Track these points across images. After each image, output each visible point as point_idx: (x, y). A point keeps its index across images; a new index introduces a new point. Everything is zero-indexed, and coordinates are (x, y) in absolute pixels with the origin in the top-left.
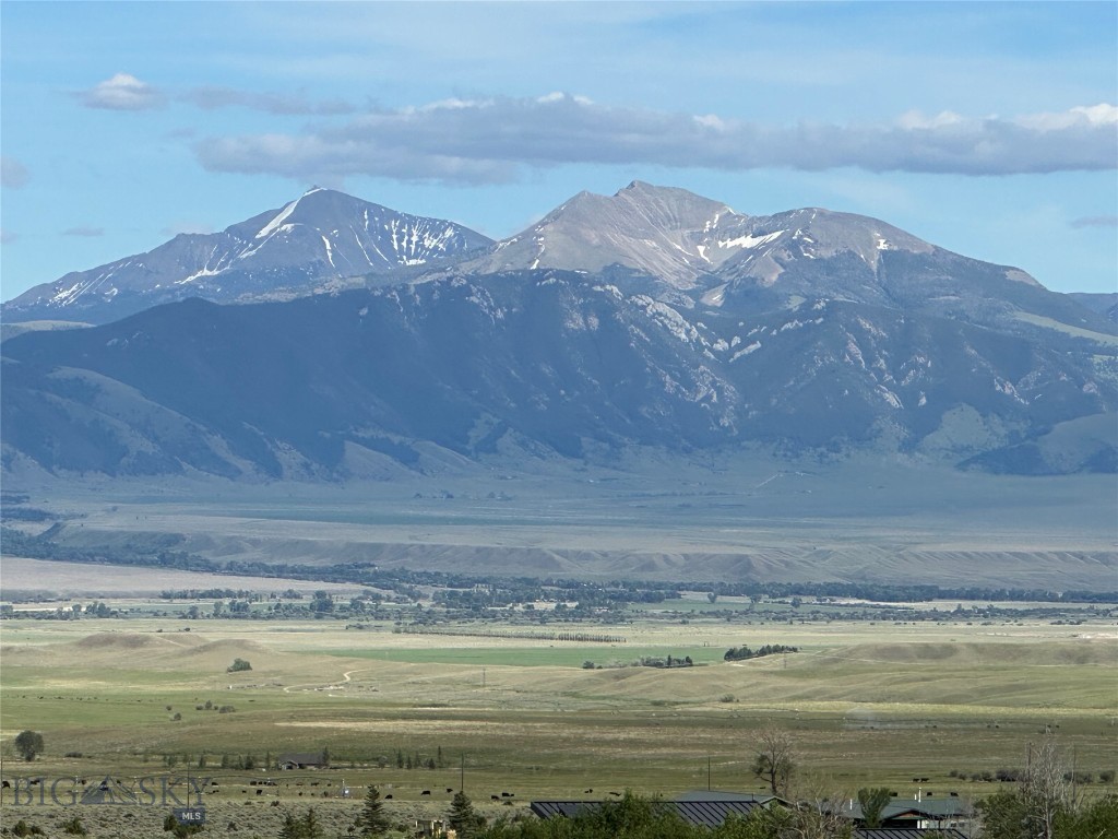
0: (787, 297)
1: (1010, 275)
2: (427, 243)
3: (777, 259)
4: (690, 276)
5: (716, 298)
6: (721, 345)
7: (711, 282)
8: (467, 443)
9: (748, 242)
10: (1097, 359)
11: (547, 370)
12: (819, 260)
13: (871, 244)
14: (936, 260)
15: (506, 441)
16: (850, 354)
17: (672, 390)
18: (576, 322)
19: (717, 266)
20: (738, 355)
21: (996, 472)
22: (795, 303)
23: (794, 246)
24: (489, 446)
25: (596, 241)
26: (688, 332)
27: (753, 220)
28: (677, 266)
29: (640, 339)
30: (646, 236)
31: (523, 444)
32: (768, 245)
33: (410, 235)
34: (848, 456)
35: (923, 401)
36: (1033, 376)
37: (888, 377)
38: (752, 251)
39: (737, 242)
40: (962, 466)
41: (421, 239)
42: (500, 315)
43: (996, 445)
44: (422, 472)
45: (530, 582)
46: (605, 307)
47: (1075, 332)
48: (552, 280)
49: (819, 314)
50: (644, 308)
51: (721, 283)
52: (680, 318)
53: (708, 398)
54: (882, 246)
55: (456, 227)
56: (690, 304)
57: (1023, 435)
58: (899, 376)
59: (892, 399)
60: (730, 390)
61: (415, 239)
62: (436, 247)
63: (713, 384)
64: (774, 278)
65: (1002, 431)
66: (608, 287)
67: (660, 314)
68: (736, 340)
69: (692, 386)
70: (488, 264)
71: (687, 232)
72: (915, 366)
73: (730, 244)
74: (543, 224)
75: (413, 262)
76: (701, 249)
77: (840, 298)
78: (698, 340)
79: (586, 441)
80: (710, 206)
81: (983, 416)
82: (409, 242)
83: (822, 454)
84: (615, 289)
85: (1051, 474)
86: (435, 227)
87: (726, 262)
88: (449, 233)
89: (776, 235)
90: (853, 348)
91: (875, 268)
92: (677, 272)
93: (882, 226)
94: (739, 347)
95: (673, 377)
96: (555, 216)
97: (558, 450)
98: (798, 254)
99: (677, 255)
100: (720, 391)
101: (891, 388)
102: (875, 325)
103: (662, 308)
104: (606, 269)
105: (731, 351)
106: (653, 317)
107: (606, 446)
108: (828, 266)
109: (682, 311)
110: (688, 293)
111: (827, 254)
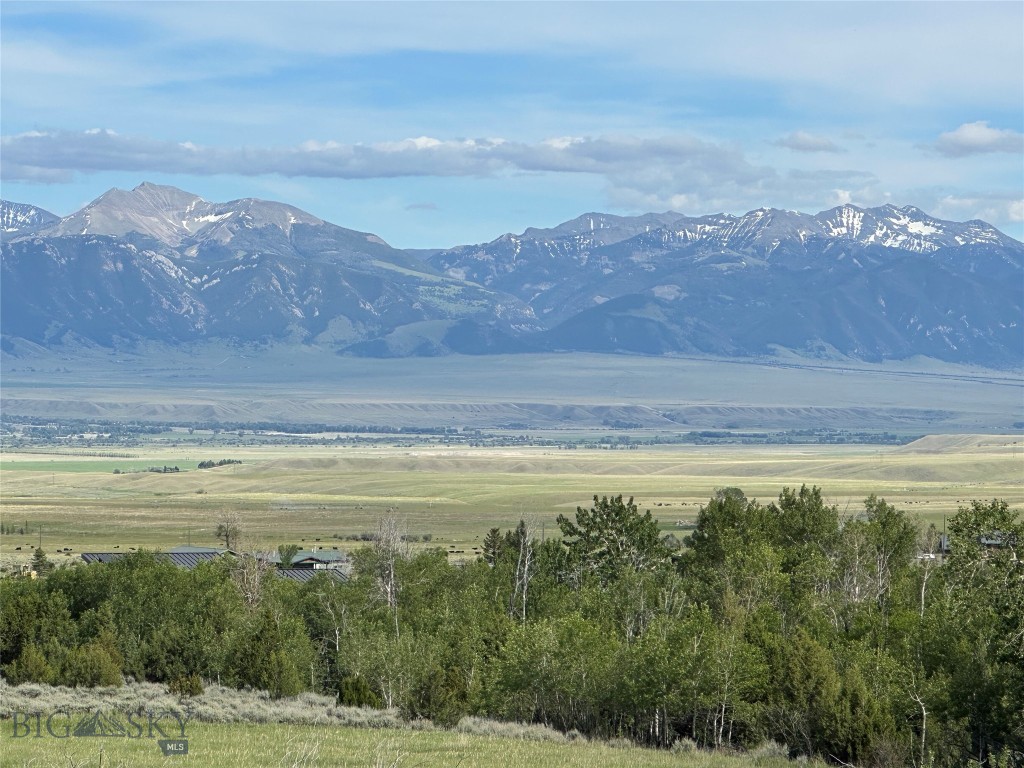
0: (236, 252)
1: (369, 238)
2: (19, 218)
3: (230, 229)
4: (177, 239)
5: (193, 252)
6: (196, 280)
7: (190, 242)
8: (44, 338)
9: (212, 218)
10: (421, 288)
11: (91, 294)
12: (255, 229)
13: (286, 220)
14: (325, 228)
15: (67, 337)
16: (273, 285)
17: (167, 308)
18: (109, 267)
19: (194, 232)
20: (206, 286)
21: (361, 356)
22: (240, 255)
23: (240, 221)
24: (56, 341)
25: (121, 218)
26: (176, 272)
27: (215, 206)
28: (170, 233)
29: (147, 276)
30: (152, 215)
31: (78, 339)
32: (224, 221)
33: (9, 214)
34: (272, 346)
35: (317, 313)
36: (382, 299)
37: (296, 299)
38: (214, 224)
39: (206, 218)
40: (340, 353)
41: (16, 216)
42: (63, 262)
43: (361, 340)
44: (16, 355)
45: (82, 422)
46: (126, 257)
47: (408, 272)
48: (94, 241)
49: (254, 261)
50: (150, 258)
51: (197, 243)
52: (171, 264)
53: (188, 312)
54: (293, 221)
55: (36, 209)
56: (178, 256)
57: (376, 334)
58: (303, 299)
59: (298, 312)
60: (202, 307)
61: (11, 216)
62: (24, 221)
63: (191, 303)
64: (228, 240)
65: (364, 332)
66: (129, 245)
67: (160, 262)
68: (205, 277)
69: (178, 305)
70: (55, 231)
71: (175, 213)
72: (312, 293)
73: (202, 219)
74: (89, 207)
75: (10, 230)
76: (184, 222)
77: (267, 252)
78: (182, 277)
79: (115, 337)
80: (190, 197)
81: (353, 322)
82: (8, 218)
83: (256, 346)
84: (133, 247)
85: (393, 357)
86: (24, 209)
87: (199, 231)
88: (32, 212)
89: (229, 214)
90: (275, 282)
91: (288, 234)
92: (170, 237)
93: (293, 209)
94: (207, 281)
95: (167, 299)
96: (97, 202)
97: (98, 343)
98: (242, 226)
99: (170, 226)
100: (195, 307)
101: (298, 306)
102: (288, 268)
103: (161, 258)
104: (128, 234)
105: (202, 284)
106: (155, 263)
107: (127, 340)
108: (260, 233)
109: (173, 260)
110: (175, 249)
111: (259, 226)
